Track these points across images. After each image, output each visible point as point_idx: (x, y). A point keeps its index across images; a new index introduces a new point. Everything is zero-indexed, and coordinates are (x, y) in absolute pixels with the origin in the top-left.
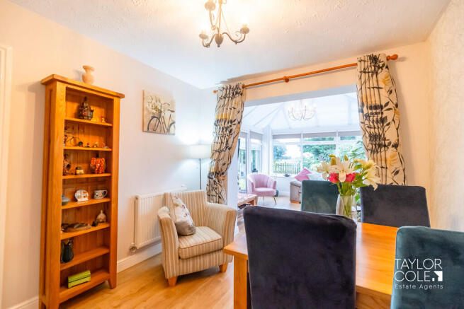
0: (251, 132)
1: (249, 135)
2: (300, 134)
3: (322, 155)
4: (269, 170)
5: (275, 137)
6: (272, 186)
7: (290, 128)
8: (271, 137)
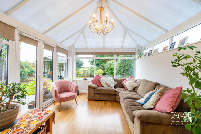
0: (57, 46)
1: (56, 49)
2: (94, 52)
3: (100, 66)
4: (73, 76)
5: (77, 53)
6: (74, 90)
7: (87, 48)
8: (75, 53)
